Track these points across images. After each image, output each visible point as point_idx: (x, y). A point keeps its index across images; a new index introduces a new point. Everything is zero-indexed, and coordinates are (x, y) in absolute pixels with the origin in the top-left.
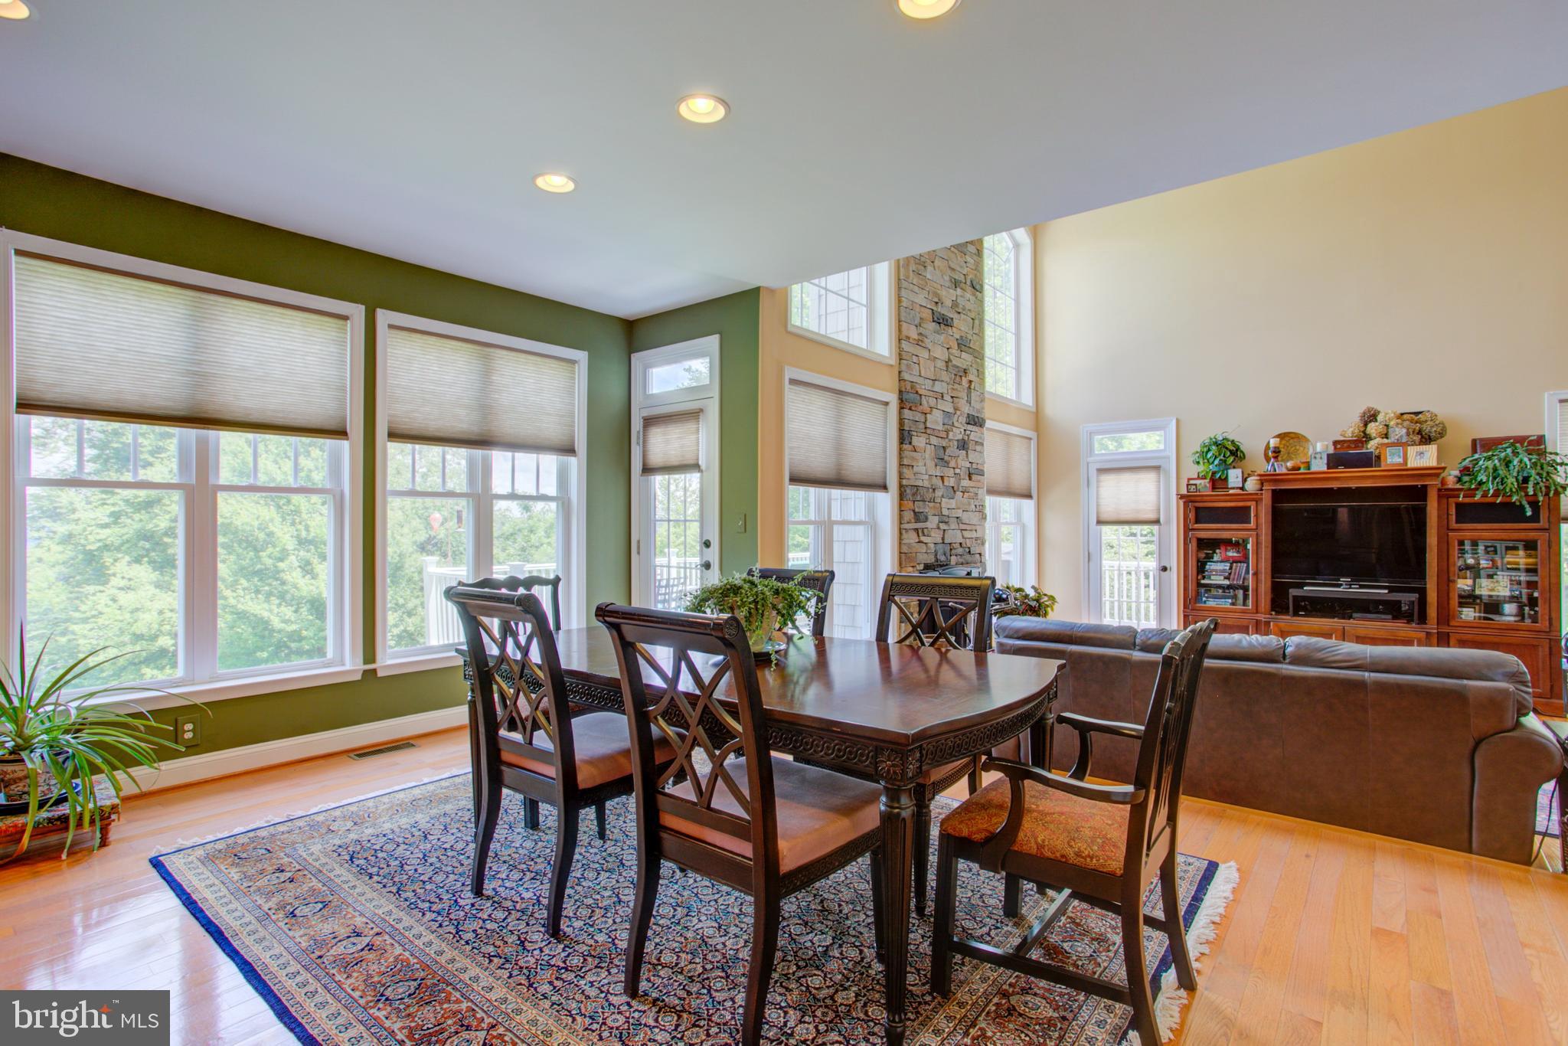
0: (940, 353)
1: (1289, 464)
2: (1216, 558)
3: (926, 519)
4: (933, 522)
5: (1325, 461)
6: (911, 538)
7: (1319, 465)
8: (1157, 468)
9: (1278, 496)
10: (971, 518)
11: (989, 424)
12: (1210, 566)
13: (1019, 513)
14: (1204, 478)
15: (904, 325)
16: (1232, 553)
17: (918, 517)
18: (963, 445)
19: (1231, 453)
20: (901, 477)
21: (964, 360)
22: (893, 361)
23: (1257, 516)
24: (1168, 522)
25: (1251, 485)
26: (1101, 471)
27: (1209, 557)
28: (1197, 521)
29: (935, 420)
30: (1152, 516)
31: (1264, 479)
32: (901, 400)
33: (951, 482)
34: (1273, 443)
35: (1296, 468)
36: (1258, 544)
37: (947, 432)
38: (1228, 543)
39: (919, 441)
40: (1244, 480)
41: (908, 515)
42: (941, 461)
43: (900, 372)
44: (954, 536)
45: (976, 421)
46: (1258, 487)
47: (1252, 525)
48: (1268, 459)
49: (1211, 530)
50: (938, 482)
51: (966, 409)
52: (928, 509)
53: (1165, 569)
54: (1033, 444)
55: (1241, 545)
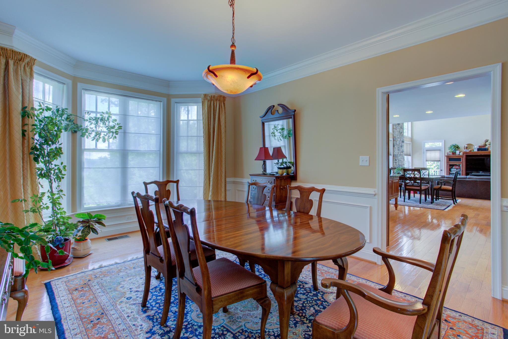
0: (398, 130)
1: (469, 150)
2: (453, 168)
3: (396, 161)
4: (398, 160)
5: (477, 149)
6: (395, 164)
7: (476, 150)
8: (440, 150)
9: (467, 156)
10: (402, 160)
11: (405, 142)
12: (452, 170)
13: (408, 159)
14: (451, 152)
15: (394, 126)
16: (457, 167)
17: (396, 160)
18: (401, 146)
19: (457, 147)
20: (393, 153)
21: (401, 130)
22: (392, 133)
23: (462, 160)
24: (442, 161)
25: (461, 154)
26: (427, 150)
27: (452, 168)
28: (449, 161)
29: (398, 143)
30: (439, 160)
31: (464, 153)
32: (393, 140)
33: (400, 153)
34: (466, 146)
35: (471, 151)
36: (462, 165)
37: (399, 144)
38: (456, 165)
39: (396, 147)
40: (460, 153)
41: (394, 160)
42: (399, 150)
43: (393, 135)
44: (400, 164)
45: (403, 142)
46: (463, 154)
47: (461, 161)
48: (465, 149)
49: (452, 163)
50: (398, 153)
51: (402, 140)
52: (396, 158)
53: (441, 170)
54: (411, 145)
55: (459, 166)
